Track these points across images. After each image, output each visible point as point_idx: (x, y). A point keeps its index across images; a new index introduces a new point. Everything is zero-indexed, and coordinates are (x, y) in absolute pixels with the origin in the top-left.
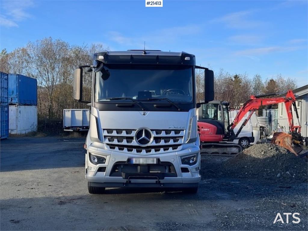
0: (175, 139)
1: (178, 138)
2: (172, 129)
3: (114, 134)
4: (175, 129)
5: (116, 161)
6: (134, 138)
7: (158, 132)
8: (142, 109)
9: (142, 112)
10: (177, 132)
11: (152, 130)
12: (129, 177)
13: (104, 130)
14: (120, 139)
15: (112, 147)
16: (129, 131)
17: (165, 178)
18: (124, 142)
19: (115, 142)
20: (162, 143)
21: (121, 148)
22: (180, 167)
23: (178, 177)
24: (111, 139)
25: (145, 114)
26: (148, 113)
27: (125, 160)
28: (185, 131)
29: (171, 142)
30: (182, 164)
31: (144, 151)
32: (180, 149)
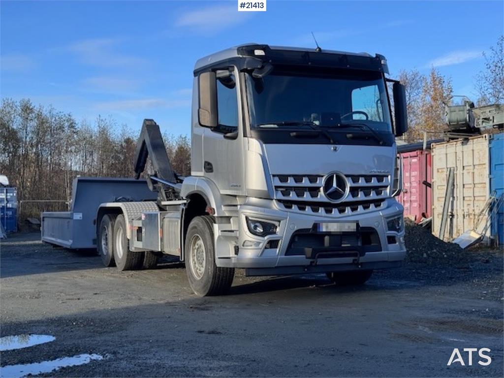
0: (378, 190)
1: (381, 189)
2: (373, 173)
3: (291, 182)
4: (377, 174)
5: (296, 228)
6: (322, 189)
7: (355, 178)
8: (332, 141)
9: (332, 147)
10: (380, 178)
11: (347, 176)
12: (317, 255)
13: (274, 176)
14: (300, 191)
15: (288, 204)
16: (313, 178)
17: (367, 253)
18: (307, 197)
19: (293, 196)
20: (361, 196)
21: (302, 205)
22: (386, 235)
23: (383, 252)
24: (287, 191)
25: (337, 149)
26: (340, 147)
27: (310, 226)
28: (389, 177)
29: (373, 195)
30: (389, 230)
31: (335, 211)
32: (386, 206)
